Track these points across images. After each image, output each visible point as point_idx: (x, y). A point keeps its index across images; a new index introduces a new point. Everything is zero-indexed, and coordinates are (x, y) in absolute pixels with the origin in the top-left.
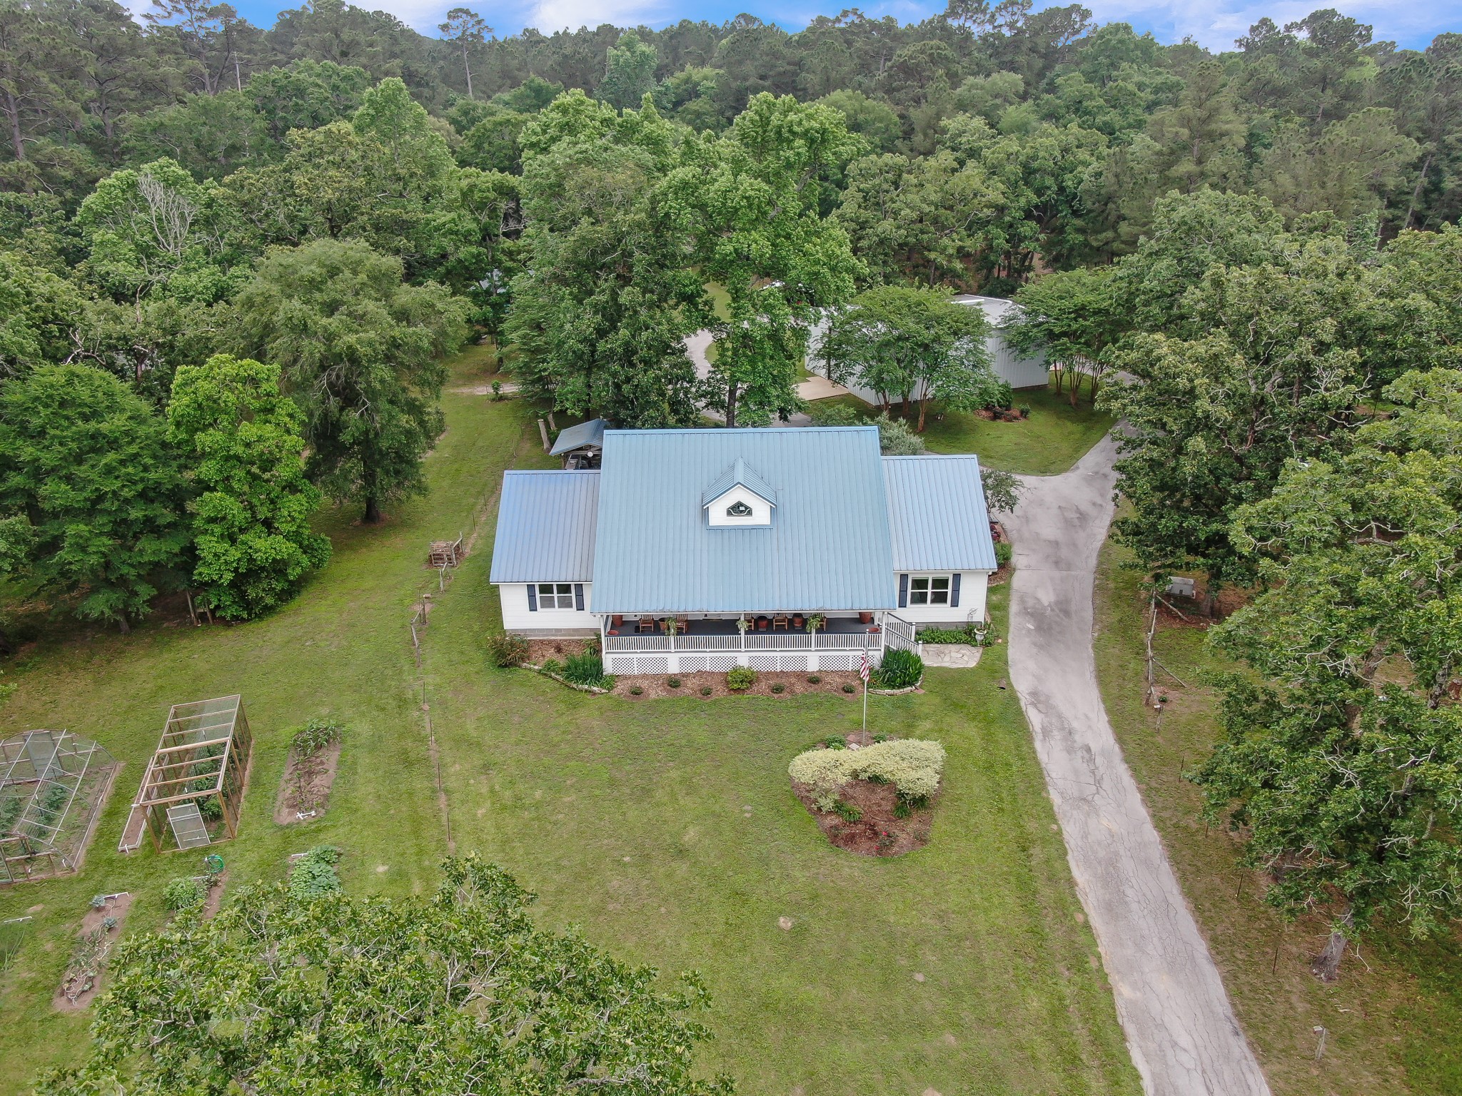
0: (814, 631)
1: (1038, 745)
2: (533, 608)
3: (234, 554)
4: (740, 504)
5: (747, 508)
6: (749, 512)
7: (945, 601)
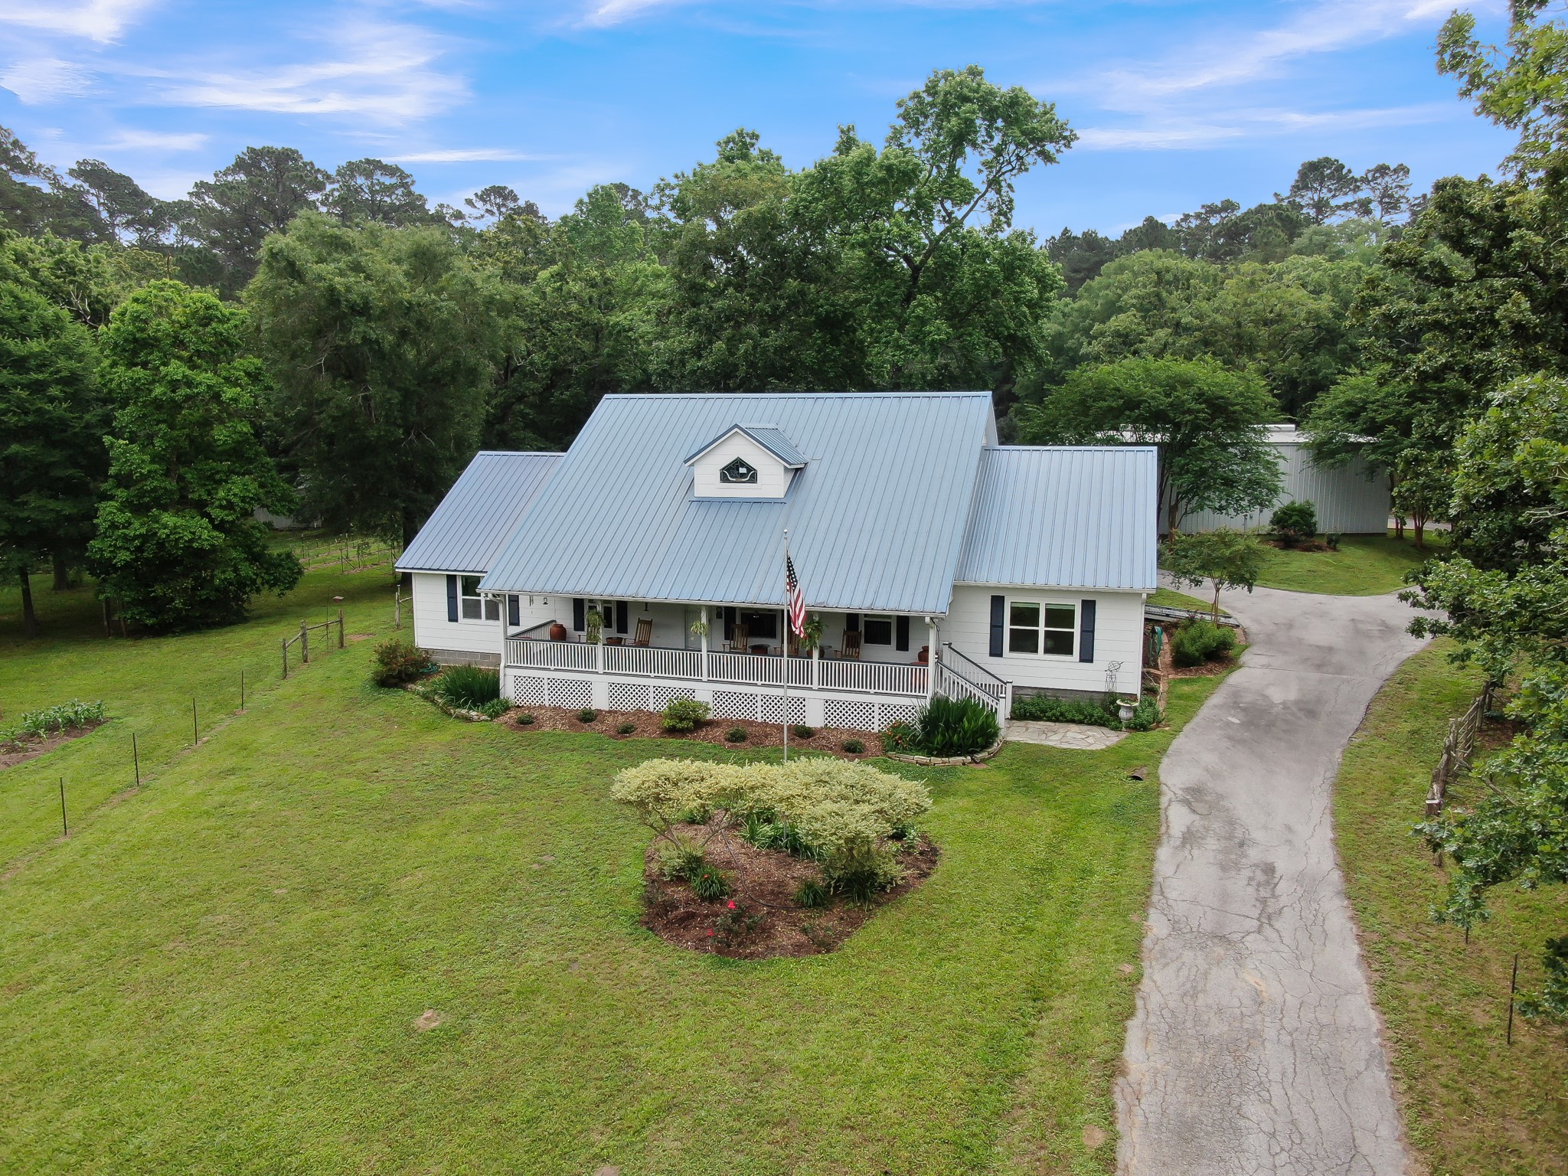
0: (816, 654)
1: (1163, 853)
2: (453, 617)
3: (138, 528)
4: (738, 463)
5: (749, 469)
6: (752, 476)
7: (1069, 651)
